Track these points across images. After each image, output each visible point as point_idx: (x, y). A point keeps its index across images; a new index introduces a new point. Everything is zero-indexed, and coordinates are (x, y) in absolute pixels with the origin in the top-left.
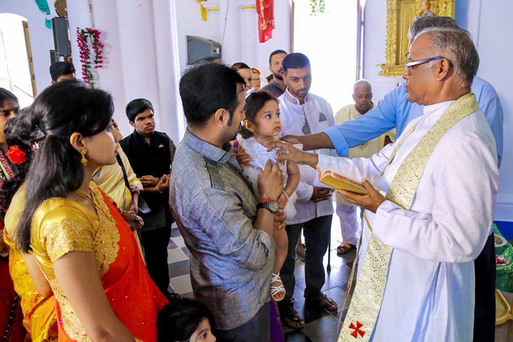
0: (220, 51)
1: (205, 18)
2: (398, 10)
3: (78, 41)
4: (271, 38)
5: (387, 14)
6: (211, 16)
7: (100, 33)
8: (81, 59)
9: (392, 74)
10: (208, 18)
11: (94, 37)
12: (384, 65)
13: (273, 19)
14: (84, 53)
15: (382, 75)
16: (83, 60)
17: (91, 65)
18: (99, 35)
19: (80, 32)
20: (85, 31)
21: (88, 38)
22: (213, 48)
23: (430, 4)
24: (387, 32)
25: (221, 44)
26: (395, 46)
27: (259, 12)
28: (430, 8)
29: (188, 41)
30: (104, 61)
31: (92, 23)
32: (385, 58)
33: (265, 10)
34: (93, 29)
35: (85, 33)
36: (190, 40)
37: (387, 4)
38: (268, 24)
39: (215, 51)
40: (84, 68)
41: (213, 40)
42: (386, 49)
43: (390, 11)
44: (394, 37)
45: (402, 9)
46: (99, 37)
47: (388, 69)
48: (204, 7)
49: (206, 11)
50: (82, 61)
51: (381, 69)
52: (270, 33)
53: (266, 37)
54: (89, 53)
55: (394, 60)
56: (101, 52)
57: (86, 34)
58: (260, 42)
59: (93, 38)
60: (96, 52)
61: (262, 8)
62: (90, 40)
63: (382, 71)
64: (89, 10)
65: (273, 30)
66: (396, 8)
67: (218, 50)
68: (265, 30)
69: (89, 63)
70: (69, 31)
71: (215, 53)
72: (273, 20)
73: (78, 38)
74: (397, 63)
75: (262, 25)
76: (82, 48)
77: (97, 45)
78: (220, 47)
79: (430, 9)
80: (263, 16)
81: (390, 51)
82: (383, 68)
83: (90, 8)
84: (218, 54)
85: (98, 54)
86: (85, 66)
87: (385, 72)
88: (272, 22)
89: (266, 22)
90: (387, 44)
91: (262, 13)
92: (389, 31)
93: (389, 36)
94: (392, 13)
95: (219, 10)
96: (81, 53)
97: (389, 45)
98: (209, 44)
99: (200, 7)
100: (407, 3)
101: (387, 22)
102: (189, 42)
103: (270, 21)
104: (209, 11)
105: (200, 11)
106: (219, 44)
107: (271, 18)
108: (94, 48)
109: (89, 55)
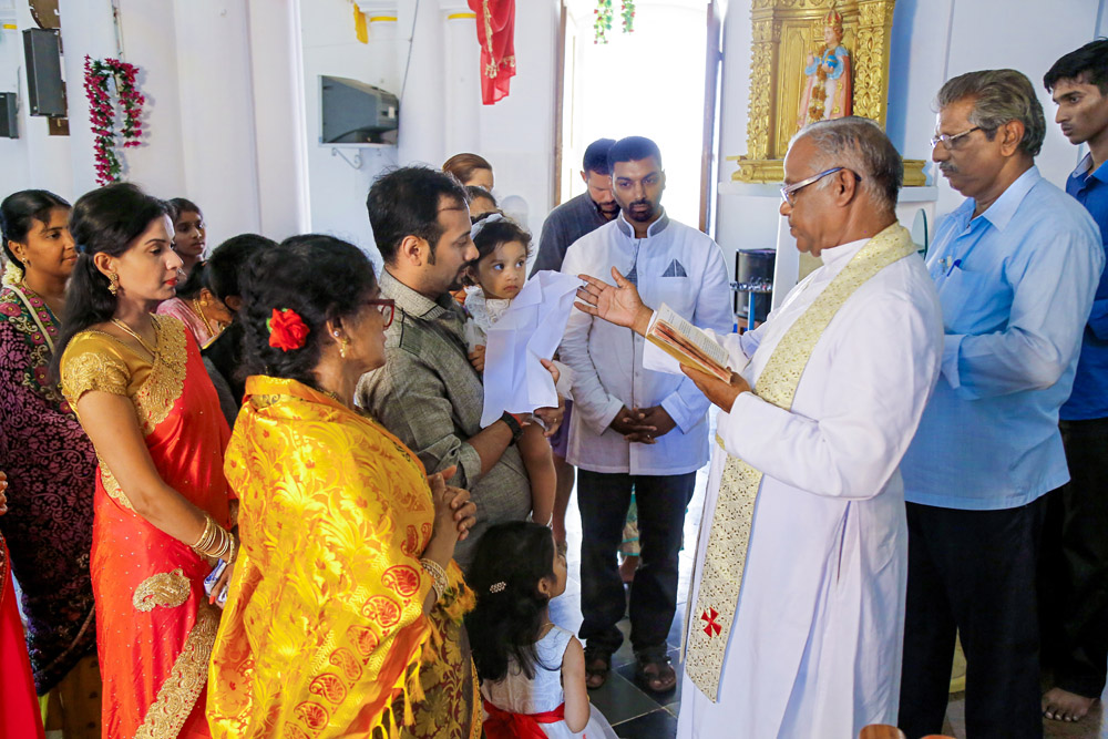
0: (397, 113)
1: (363, 38)
2: (776, 42)
3: (85, 85)
4: (507, 94)
5: (753, 49)
6: (377, 31)
7: (136, 71)
8: (93, 125)
9: (760, 178)
10: (370, 38)
11: (124, 78)
12: (743, 158)
13: (513, 54)
14: (99, 113)
15: (739, 179)
16: (98, 127)
17: (115, 140)
18: (135, 75)
19: (91, 65)
20: (104, 63)
21: (110, 81)
22: (380, 107)
23: (842, 30)
24: (751, 88)
25: (398, 97)
26: (767, 119)
27: (482, 40)
28: (842, 38)
29: (325, 88)
30: (143, 131)
31: (119, 48)
32: (746, 145)
33: (496, 36)
34: (121, 62)
35: (104, 68)
36: (329, 85)
37: (754, 28)
38: (501, 65)
39: (386, 114)
40: (100, 145)
41: (381, 87)
42: (749, 124)
43: (758, 43)
44: (765, 99)
45: (783, 39)
46: (134, 80)
47: (750, 167)
48: (361, 10)
49: (368, 20)
50: (94, 130)
51: (738, 167)
52: (505, 83)
53: (498, 93)
54: (112, 114)
55: (764, 148)
56: (138, 112)
57: (105, 72)
58: (485, 103)
59: (120, 82)
60: (128, 110)
61: (489, 32)
62: (114, 85)
63: (739, 171)
64: (112, 18)
65: (512, 79)
66: (770, 38)
67: (391, 111)
68: (495, 78)
69: (112, 135)
70: (62, 58)
71: (385, 118)
72: (512, 58)
73: (87, 79)
74: (771, 155)
75: (488, 66)
76: (95, 102)
77: (130, 95)
78: (396, 104)
79: (844, 41)
80: (491, 50)
81: (757, 128)
82: (742, 165)
83: (115, 15)
84: (391, 121)
85: (130, 115)
86: (102, 141)
87: (745, 173)
88: (509, 62)
89: (496, 62)
90: (750, 114)
91: (490, 43)
92: (755, 86)
93: (755, 97)
94: (763, 48)
95: (395, 19)
96: (93, 112)
97: (755, 115)
98: (372, 98)
99: (353, 10)
100: (797, 26)
101: (752, 68)
102: (326, 91)
103: (505, 60)
104: (372, 20)
105: (352, 21)
106: (394, 96)
107: (509, 52)
108: (122, 102)
109: (111, 118)
